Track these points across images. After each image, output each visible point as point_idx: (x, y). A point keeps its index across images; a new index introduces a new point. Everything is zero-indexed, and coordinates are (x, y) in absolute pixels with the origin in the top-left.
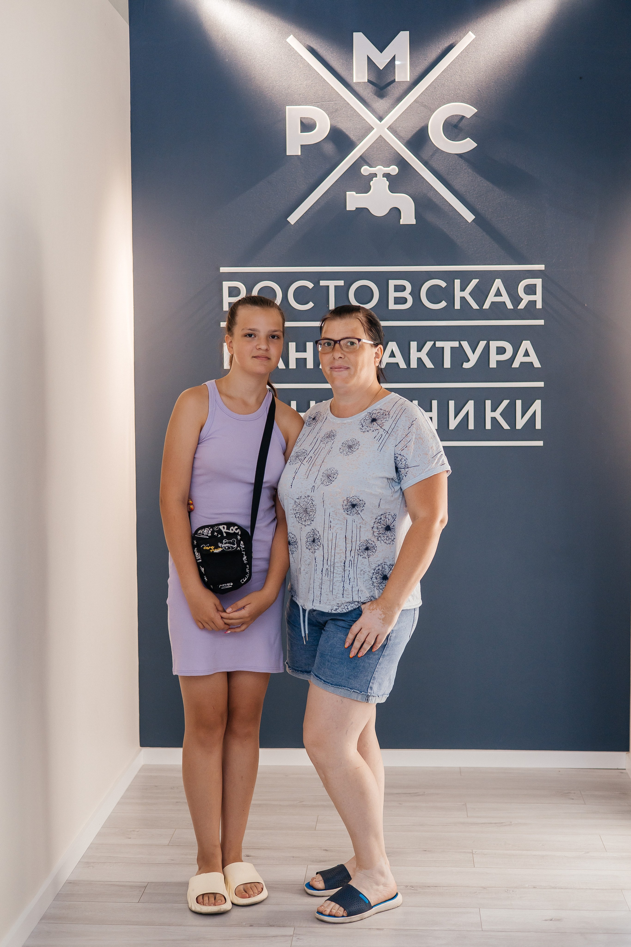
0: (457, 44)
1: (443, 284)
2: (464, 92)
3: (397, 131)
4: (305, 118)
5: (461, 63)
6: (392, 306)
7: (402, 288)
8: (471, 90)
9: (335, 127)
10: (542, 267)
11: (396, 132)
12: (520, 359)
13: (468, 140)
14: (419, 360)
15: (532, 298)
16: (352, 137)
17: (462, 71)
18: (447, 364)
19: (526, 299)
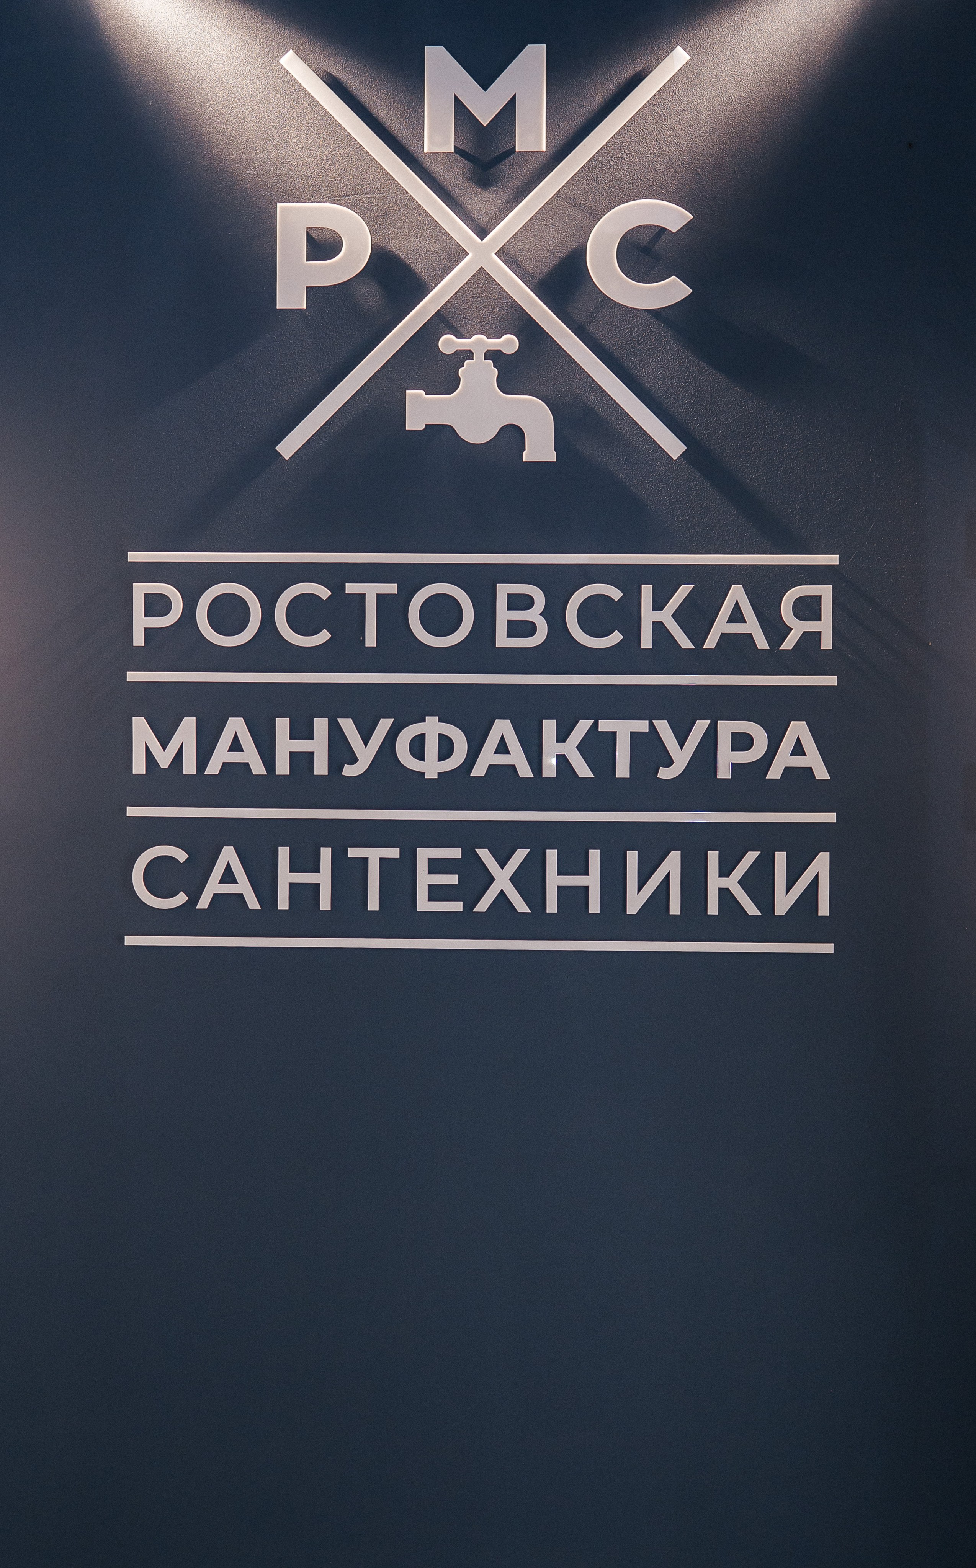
0: (650, 73)
1: (616, 594)
2: (664, 176)
4: (316, 228)
5: (659, 114)
6: (503, 640)
7: (525, 602)
8: (681, 172)
9: (382, 248)
10: (833, 559)
11: (516, 261)
12: (784, 760)
13: (673, 282)
14: (562, 759)
15: (811, 626)
16: (419, 270)
17: (660, 130)
18: (623, 770)
19: (798, 628)
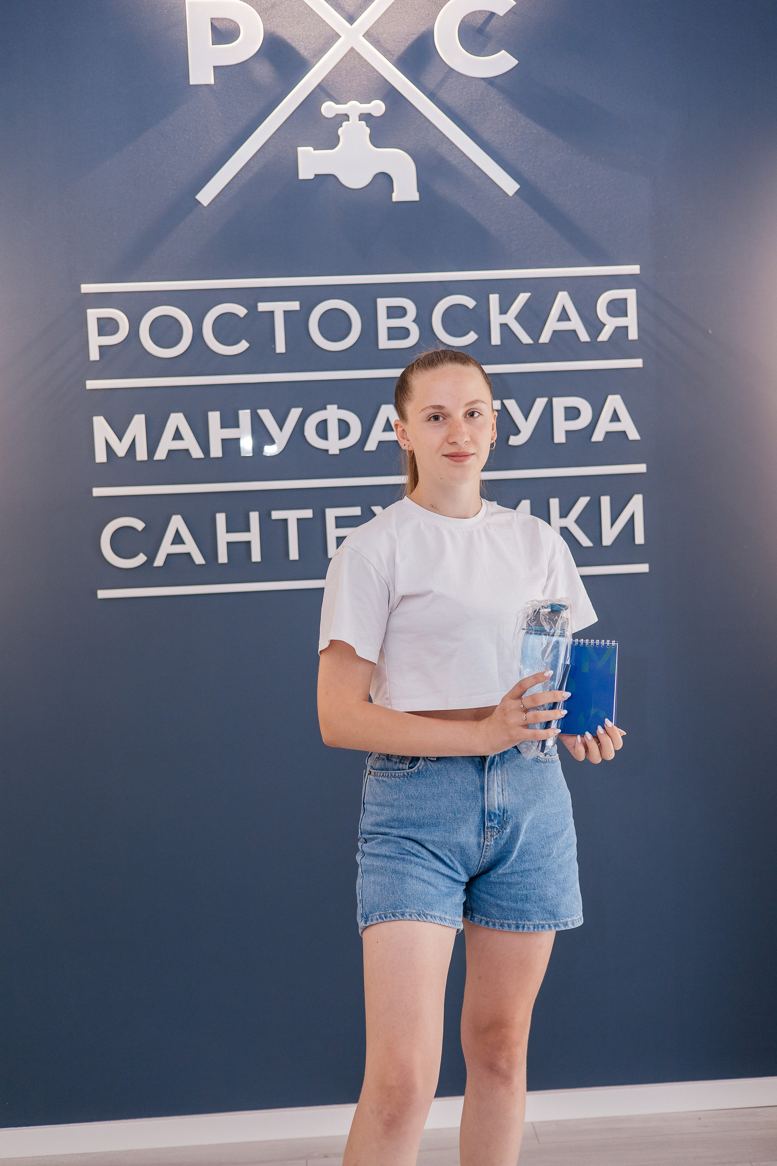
1: (470, 303)
3: (379, 41)
4: (219, 19)
6: (384, 343)
7: (401, 312)
9: (272, 33)
10: (634, 269)
12: (604, 426)
13: (502, 55)
15: (621, 322)
16: (303, 51)
19: (611, 324)
